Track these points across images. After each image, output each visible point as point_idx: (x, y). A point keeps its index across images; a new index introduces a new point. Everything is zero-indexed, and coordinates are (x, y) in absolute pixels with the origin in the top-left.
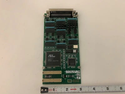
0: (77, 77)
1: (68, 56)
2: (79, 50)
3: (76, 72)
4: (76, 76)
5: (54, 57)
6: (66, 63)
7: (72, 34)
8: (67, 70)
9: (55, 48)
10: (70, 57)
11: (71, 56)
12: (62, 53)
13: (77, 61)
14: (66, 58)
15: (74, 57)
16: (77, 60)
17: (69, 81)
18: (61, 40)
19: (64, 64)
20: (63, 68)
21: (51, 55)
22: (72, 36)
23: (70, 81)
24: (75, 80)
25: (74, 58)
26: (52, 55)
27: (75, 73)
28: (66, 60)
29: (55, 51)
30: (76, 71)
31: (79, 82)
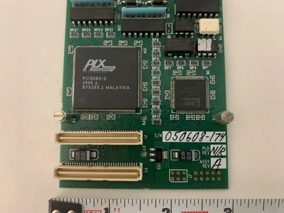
0: (213, 160)
1: (175, 68)
2: (222, 42)
3: (209, 137)
4: (209, 157)
5: (112, 69)
6: (162, 97)
8: (170, 130)
10: (184, 74)
11: (187, 68)
12: (148, 57)
13: (213, 92)
14: (166, 75)
15: (200, 71)
16: (212, 87)
17: (175, 176)
20: (149, 121)
21: (94, 62)
23: (182, 176)
24: (204, 170)
25: (202, 77)
26: (102, 63)
27: (205, 140)
28: (165, 86)
29: (116, 43)
30: (209, 134)
31: (219, 180)
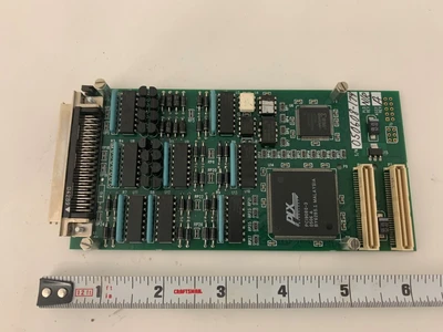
0: (374, 104)
1: (288, 136)
2: (261, 92)
3: (353, 106)
4: (372, 107)
5: (295, 197)
6: (318, 149)
7: (186, 115)
8: (350, 142)
9: (250, 195)
10: (294, 128)
11: (287, 125)
12: (277, 163)
13: (311, 101)
14: (295, 145)
15: (290, 113)
16: (306, 102)
17: (392, 137)
18: (212, 166)
19: (325, 154)
21: (289, 215)
22: (196, 116)
23: (392, 132)
24: (384, 112)
25: (297, 112)
26: (289, 207)
27: (357, 109)
28: (308, 146)
29: (264, 195)
30: (350, 106)
31: (391, 99)
